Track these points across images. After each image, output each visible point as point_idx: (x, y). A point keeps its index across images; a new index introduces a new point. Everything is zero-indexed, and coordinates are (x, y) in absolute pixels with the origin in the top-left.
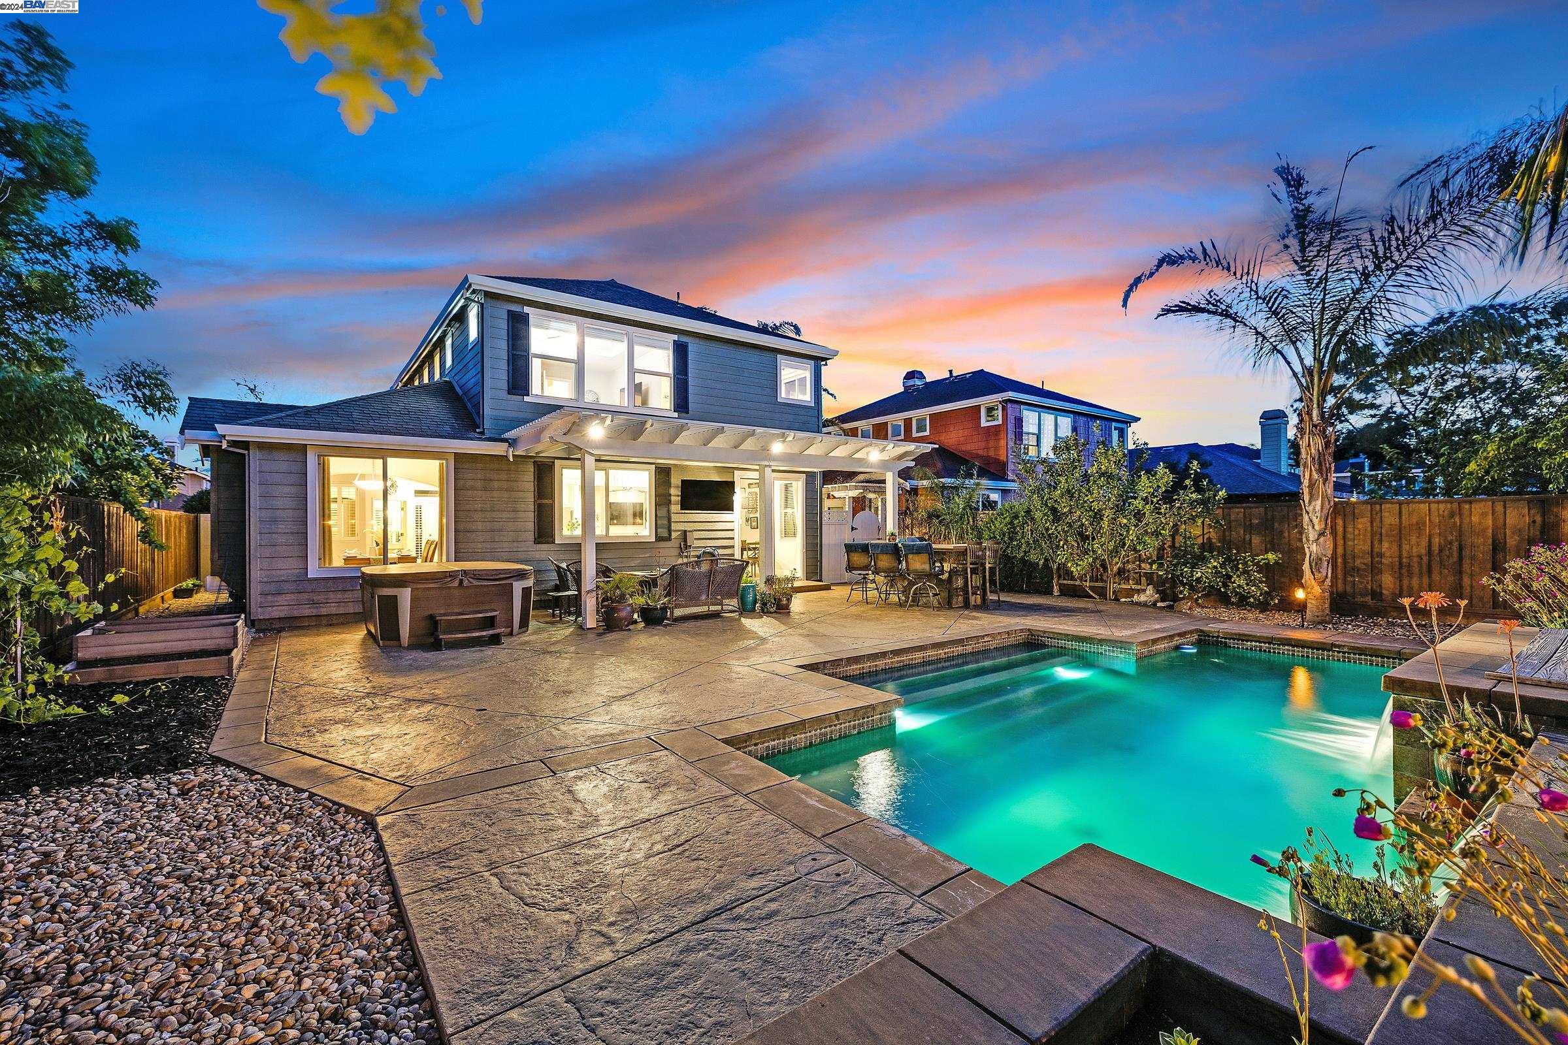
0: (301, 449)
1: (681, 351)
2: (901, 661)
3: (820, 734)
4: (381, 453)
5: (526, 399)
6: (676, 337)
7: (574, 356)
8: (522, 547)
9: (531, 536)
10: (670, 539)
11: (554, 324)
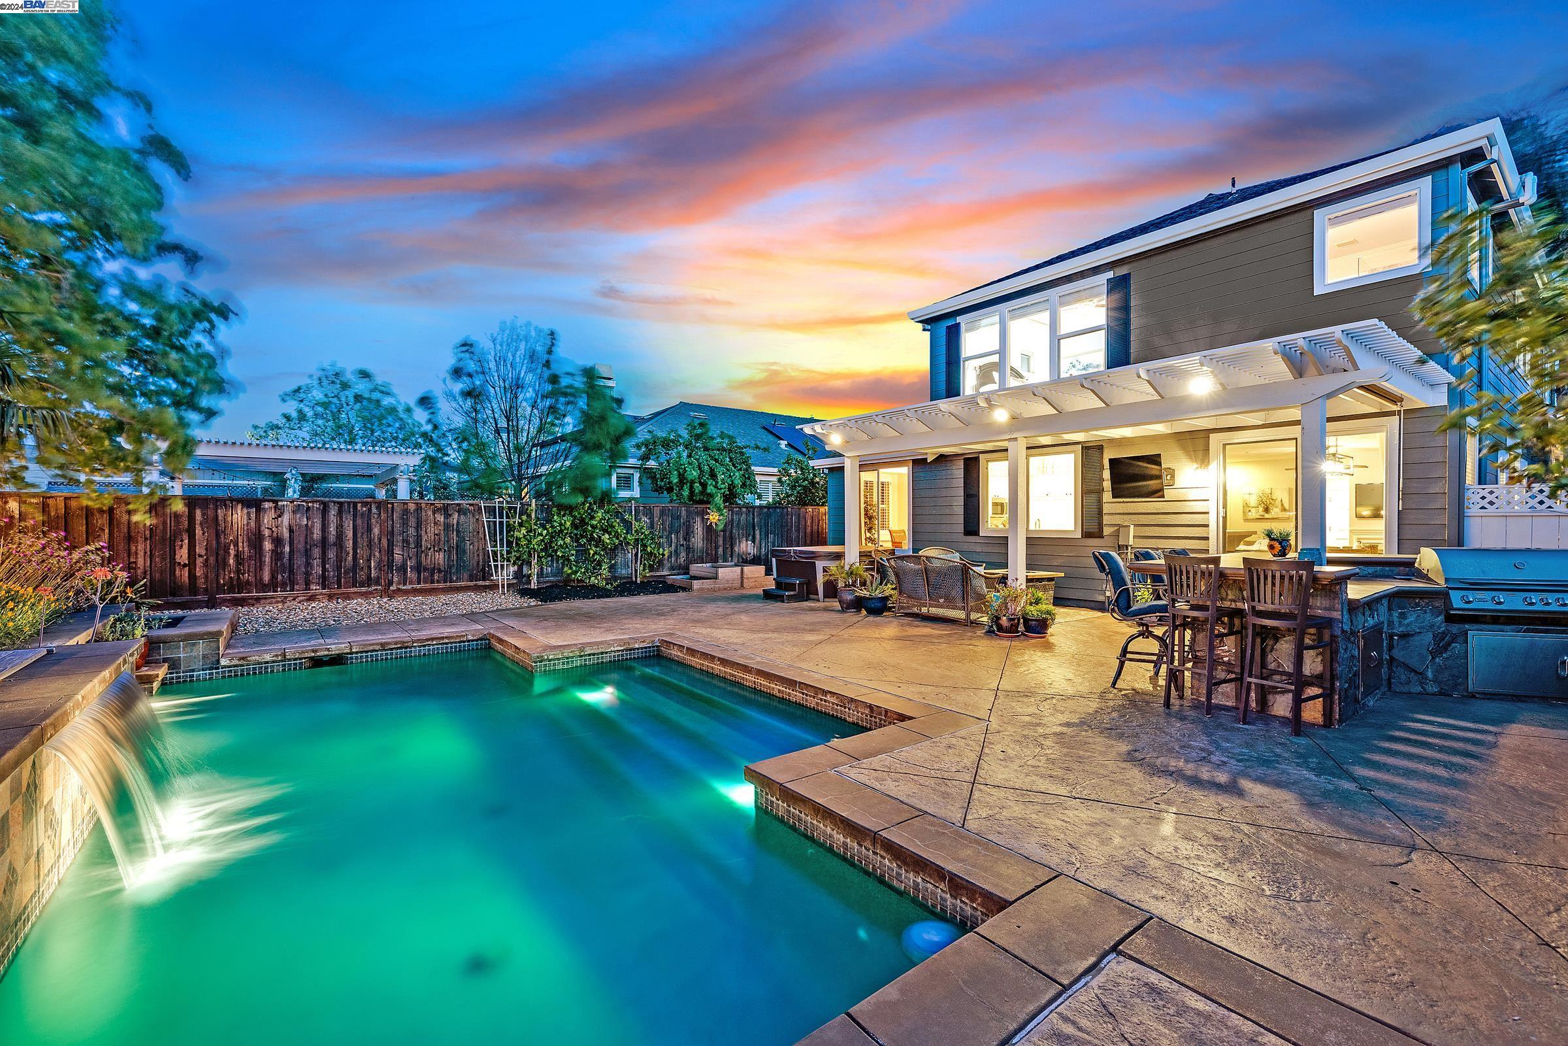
1: (1119, 292)
6: (1112, 273)
7: (998, 347)
8: (955, 537)
9: (961, 529)
10: (1101, 536)
11: (984, 322)
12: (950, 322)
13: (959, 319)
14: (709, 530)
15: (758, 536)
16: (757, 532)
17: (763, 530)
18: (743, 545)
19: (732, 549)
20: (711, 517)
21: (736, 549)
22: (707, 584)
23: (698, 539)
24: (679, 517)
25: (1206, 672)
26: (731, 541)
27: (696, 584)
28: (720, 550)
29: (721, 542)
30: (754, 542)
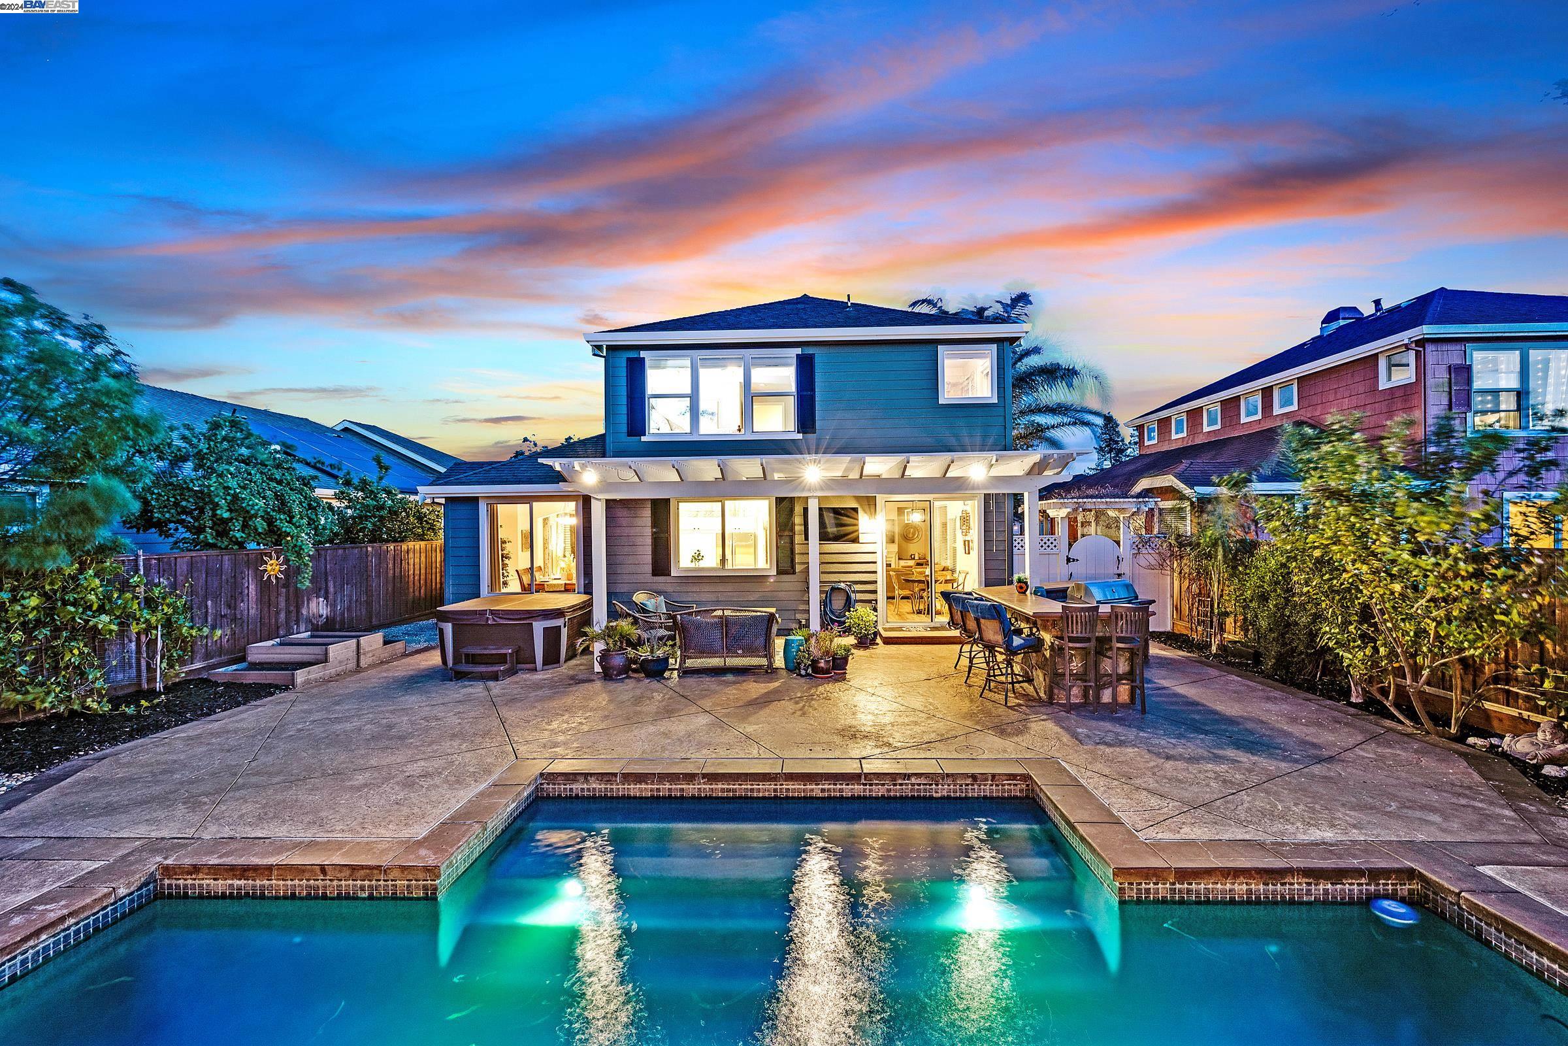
0: (474, 501)
1: (805, 367)
2: (729, 790)
3: (307, 886)
4: (528, 499)
5: (643, 439)
6: (799, 351)
7: (689, 391)
8: (641, 578)
9: (649, 568)
10: (794, 573)
11: (670, 363)
12: (632, 355)
13: (643, 354)
14: (265, 586)
15: (331, 590)
16: (331, 584)
17: (339, 580)
18: (313, 605)
19: (298, 611)
20: (269, 568)
21: (304, 612)
22: (315, 672)
23: (250, 606)
24: (220, 571)
25: (1093, 684)
26: (297, 599)
27: (301, 676)
28: (282, 616)
29: (282, 604)
30: (326, 598)
